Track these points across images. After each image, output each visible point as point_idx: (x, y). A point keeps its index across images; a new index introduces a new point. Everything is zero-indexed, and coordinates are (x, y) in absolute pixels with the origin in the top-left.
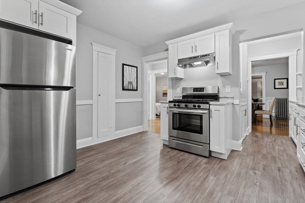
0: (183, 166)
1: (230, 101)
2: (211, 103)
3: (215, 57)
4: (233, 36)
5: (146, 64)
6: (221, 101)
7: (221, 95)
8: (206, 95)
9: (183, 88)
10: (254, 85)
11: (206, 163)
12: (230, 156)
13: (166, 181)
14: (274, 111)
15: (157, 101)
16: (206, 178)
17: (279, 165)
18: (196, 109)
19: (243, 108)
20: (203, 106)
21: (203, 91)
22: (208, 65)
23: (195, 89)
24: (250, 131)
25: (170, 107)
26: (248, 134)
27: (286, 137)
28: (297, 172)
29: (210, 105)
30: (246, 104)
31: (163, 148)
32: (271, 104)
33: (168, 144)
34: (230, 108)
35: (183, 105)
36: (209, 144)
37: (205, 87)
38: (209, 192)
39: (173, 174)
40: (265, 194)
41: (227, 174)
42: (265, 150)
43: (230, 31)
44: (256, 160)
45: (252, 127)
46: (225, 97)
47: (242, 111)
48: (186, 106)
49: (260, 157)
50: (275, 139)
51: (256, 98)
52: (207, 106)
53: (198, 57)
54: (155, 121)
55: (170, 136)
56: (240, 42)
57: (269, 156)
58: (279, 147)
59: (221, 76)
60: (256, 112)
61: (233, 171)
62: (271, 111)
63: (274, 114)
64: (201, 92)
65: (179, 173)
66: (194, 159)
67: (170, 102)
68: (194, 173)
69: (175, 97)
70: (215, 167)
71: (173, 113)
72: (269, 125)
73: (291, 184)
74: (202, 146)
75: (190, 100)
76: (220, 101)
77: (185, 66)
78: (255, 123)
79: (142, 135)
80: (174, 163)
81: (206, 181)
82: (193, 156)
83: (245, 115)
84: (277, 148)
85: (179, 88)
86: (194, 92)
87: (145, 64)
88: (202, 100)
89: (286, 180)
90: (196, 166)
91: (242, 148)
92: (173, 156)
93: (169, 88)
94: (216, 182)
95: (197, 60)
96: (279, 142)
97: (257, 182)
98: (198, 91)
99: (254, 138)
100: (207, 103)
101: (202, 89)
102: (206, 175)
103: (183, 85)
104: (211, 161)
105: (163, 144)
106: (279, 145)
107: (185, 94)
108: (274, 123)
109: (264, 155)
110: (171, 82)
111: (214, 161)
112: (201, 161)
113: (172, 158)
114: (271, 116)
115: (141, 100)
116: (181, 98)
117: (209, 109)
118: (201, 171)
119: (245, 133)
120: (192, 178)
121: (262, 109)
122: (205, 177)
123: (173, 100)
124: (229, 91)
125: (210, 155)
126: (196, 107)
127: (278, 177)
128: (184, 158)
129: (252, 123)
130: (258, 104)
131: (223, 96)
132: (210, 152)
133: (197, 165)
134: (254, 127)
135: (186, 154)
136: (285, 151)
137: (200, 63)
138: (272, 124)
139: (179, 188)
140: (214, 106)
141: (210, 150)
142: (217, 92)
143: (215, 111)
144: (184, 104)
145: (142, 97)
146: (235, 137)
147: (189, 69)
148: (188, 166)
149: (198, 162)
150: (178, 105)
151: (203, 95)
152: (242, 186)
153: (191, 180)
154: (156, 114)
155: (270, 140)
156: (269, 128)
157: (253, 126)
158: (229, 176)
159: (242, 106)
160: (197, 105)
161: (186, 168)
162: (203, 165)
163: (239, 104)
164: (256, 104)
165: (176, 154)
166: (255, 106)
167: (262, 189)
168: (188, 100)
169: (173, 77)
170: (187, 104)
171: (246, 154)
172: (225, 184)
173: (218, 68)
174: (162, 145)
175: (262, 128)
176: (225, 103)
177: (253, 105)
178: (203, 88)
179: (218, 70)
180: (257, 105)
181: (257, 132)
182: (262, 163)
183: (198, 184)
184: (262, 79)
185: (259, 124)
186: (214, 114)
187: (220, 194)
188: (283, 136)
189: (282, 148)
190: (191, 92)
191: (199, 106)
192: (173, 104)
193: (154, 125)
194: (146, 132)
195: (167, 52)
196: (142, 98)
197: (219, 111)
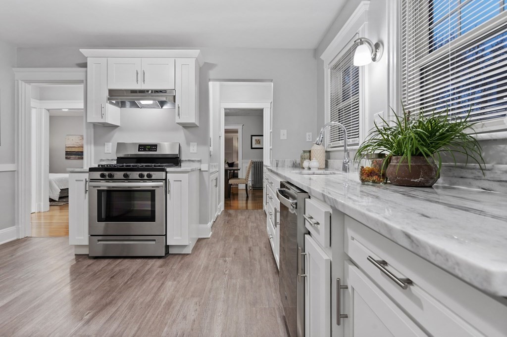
0: (121, 281)
1: (196, 166)
2: (168, 169)
3: (175, 96)
4: (200, 68)
5: (26, 84)
6: (184, 166)
7: (183, 157)
8: (160, 156)
9: (119, 144)
10: (229, 143)
11: (161, 266)
12: (196, 248)
13: (89, 315)
14: (250, 179)
15: (52, 170)
16: (160, 287)
17: (251, 244)
18: (144, 180)
19: (213, 177)
20: (156, 175)
21: (156, 151)
22: (163, 108)
23: (142, 147)
24: (223, 209)
25: (91, 180)
26: (220, 214)
27: (260, 211)
28: (265, 247)
29: (167, 172)
30: (217, 170)
31: (75, 262)
32: (247, 168)
33: (87, 253)
34: (195, 176)
35: (119, 175)
36: (166, 235)
37: (160, 144)
38: (166, 303)
39: (102, 298)
40: (234, 281)
41: (190, 273)
42: (238, 231)
43: (197, 61)
44: (226, 245)
45: (225, 203)
46: (189, 161)
47: (212, 180)
48: (125, 176)
49: (231, 240)
50: (250, 215)
51: (232, 162)
52: (162, 175)
53: (148, 91)
54: (48, 214)
55: (91, 235)
56: (210, 80)
57: (242, 237)
58: (253, 224)
59: (183, 127)
60: (231, 182)
61: (199, 266)
62: (247, 179)
63: (250, 184)
64: (152, 151)
65: (114, 293)
66: (141, 265)
67: (91, 170)
68: (141, 285)
69: (101, 160)
70: (175, 268)
71: (98, 190)
72: (245, 199)
73: (260, 262)
74: (155, 240)
75: (133, 166)
76: (182, 167)
77: (122, 104)
78: (229, 197)
79: (15, 247)
80: (103, 281)
81: (162, 290)
82: (139, 261)
83: (216, 186)
84: (250, 225)
85: (111, 144)
86: (139, 151)
87: (22, 86)
88: (155, 166)
89: (255, 259)
90: (145, 274)
91: (211, 233)
92: (101, 270)
93: (88, 143)
94: (176, 287)
95: (146, 96)
96: (253, 218)
97: (226, 271)
98: (147, 149)
99: (227, 218)
100: (163, 170)
101: (154, 147)
102: (161, 282)
103: (118, 137)
104: (168, 261)
105: (76, 255)
106: (252, 222)
107: (121, 155)
108: (250, 196)
109: (237, 236)
110: (92, 130)
111: (173, 260)
112: (152, 266)
113: (98, 274)
114: (246, 185)
115: (10, 167)
116: (115, 162)
117: (166, 180)
118: (153, 279)
119: (216, 212)
120: (139, 293)
121: (238, 177)
122: (159, 285)
123: (99, 165)
124: (195, 151)
125: (168, 253)
126: (144, 176)
127: (248, 258)
128: (123, 267)
129: (226, 198)
130: (234, 170)
131: (187, 159)
132: (167, 247)
133: (146, 272)
134: (228, 204)
135: (126, 261)
136: (257, 227)
137: (151, 102)
138: (247, 197)
139: (117, 315)
140: (173, 174)
141: (168, 244)
142: (178, 153)
143: (175, 182)
144: (123, 173)
145: (13, 159)
146: (203, 220)
147: (129, 110)
148: (131, 278)
149: (148, 267)
150: (110, 176)
151: (155, 156)
152: (210, 280)
153: (136, 297)
154: (50, 199)
155: (244, 217)
156: (245, 202)
157: (227, 202)
158: (193, 274)
159: (212, 173)
160: (145, 173)
161: (127, 282)
162: (157, 270)
163: (207, 170)
164: (230, 170)
165: (107, 265)
166: (230, 173)
167: (231, 277)
168: (130, 166)
169: (99, 123)
170: (128, 173)
171: (215, 240)
172: (189, 285)
173: (179, 114)
174: (74, 257)
175: (238, 203)
176: (189, 169)
177: (226, 171)
178: (156, 146)
179: (179, 118)
180: (231, 172)
181: (231, 209)
182: (233, 247)
183: (149, 298)
184: (238, 134)
185: (234, 199)
186: (173, 186)
187: (181, 300)
188: (257, 210)
189: (255, 225)
190: (134, 152)
191: (149, 176)
192: (100, 173)
193: (44, 223)
194: (27, 239)
195: (83, 69)
196: (13, 162)
197: (181, 181)
